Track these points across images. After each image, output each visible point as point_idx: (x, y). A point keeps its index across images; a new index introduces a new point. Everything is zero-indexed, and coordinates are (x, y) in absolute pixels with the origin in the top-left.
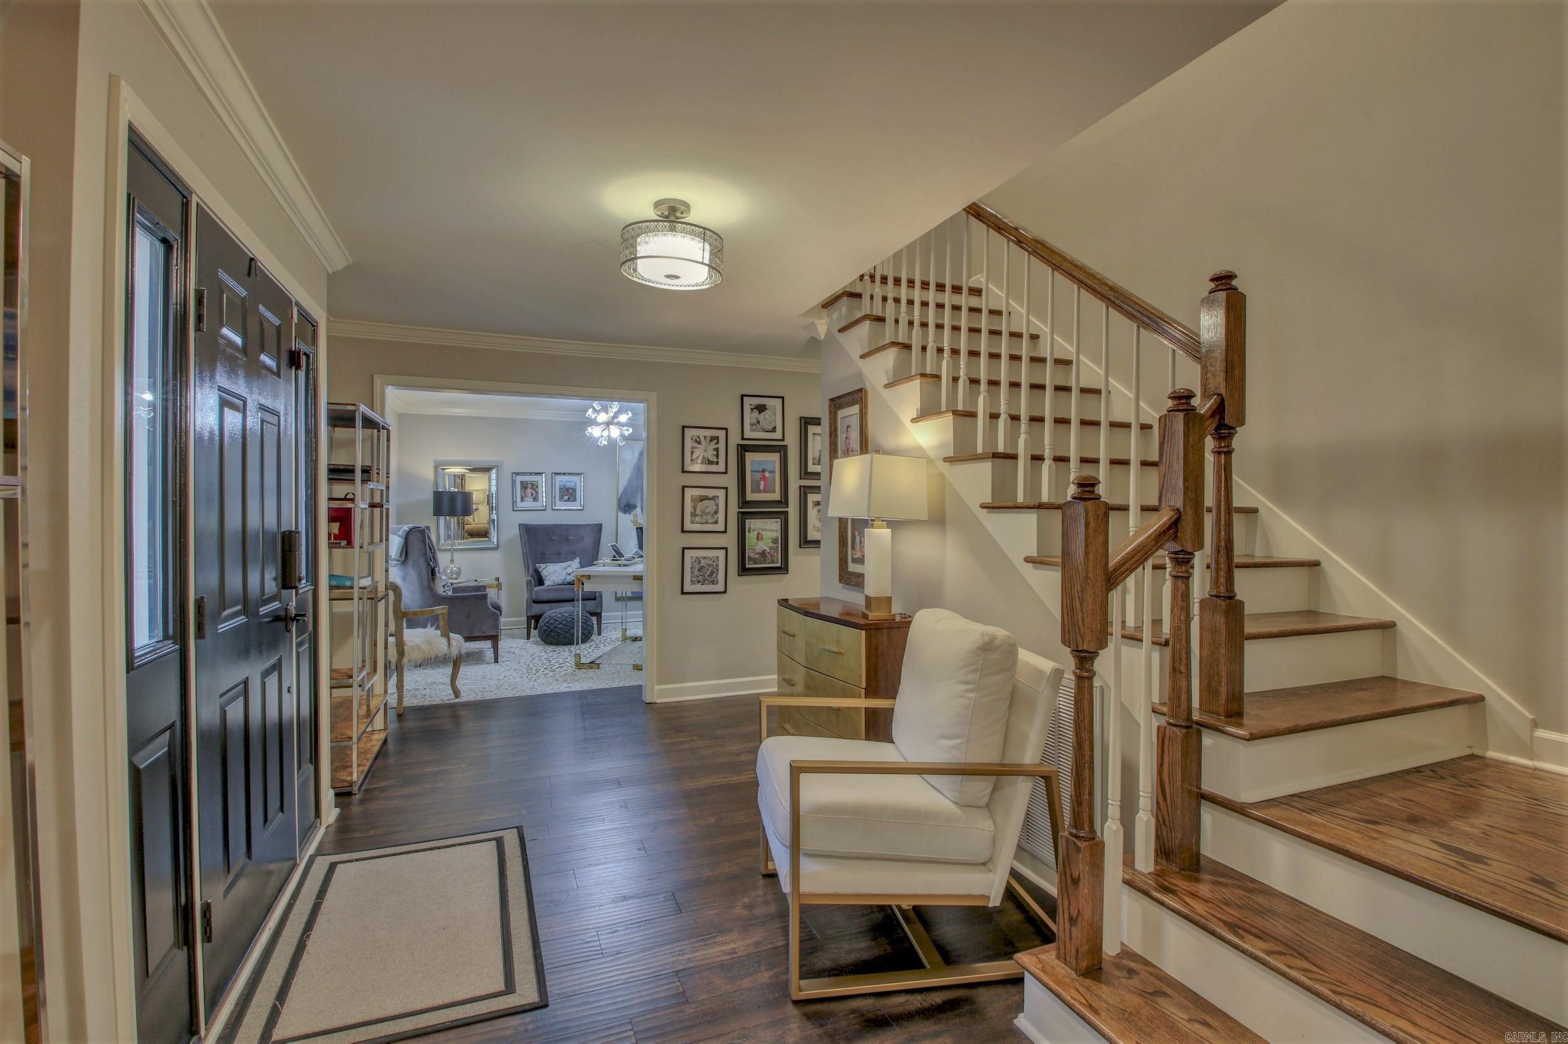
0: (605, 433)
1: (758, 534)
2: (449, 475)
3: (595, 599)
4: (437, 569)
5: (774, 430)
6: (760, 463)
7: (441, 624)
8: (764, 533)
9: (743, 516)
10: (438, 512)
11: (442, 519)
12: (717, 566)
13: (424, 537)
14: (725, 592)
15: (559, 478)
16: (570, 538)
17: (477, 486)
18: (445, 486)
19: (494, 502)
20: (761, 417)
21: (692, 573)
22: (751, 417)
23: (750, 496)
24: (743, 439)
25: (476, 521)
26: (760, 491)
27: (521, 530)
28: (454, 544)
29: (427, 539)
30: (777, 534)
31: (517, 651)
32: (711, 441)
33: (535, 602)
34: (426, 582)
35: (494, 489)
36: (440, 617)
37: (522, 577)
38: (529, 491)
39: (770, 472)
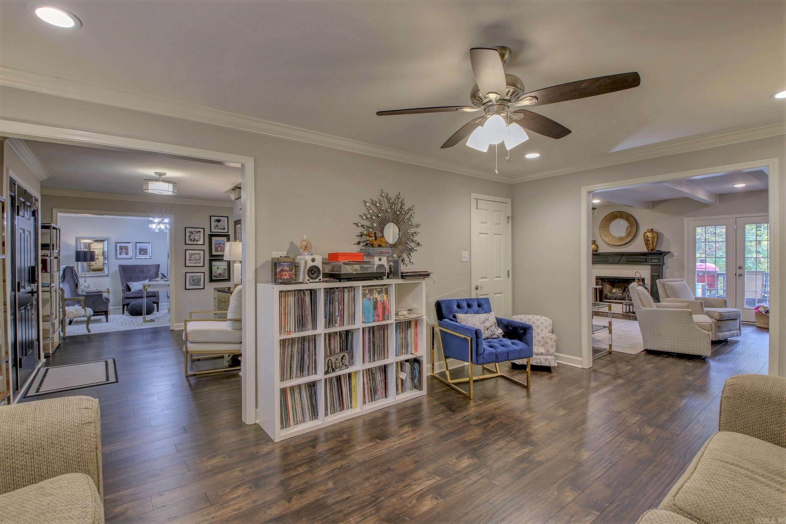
0: (158, 227)
1: (218, 267)
2: (83, 243)
3: (155, 296)
4: (78, 284)
5: (224, 229)
6: (218, 241)
7: (82, 303)
8: (220, 267)
9: (211, 261)
10: (78, 259)
11: (80, 263)
12: (200, 279)
13: (73, 271)
14: (204, 288)
15: (138, 245)
16: (144, 271)
17: (97, 248)
18: (81, 248)
19: (106, 255)
20: (219, 224)
21: (190, 281)
22: (214, 224)
23: (214, 253)
24: (211, 232)
25: (97, 264)
26: (218, 251)
27: (120, 267)
28: (86, 274)
29: (74, 271)
30: (226, 267)
31: (117, 318)
32: (197, 233)
33: (126, 298)
34: (73, 289)
35: (106, 249)
36: (81, 301)
37: (120, 287)
38: (124, 250)
39: (223, 244)
